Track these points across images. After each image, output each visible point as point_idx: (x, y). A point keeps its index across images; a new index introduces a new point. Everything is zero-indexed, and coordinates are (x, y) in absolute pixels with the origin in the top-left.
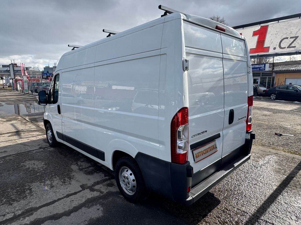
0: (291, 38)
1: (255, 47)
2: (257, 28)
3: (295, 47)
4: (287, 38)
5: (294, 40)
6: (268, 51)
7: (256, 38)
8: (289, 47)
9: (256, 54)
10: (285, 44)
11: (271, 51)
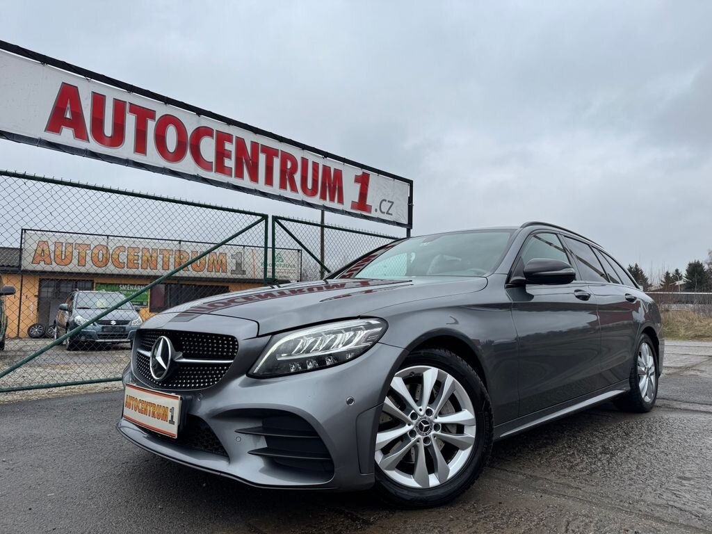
0: (389, 201)
1: (357, 200)
2: (359, 172)
3: (391, 214)
4: (386, 201)
5: (391, 206)
6: (370, 212)
7: (358, 186)
8: (388, 213)
9: (358, 212)
10: (385, 208)
11: (373, 214)
